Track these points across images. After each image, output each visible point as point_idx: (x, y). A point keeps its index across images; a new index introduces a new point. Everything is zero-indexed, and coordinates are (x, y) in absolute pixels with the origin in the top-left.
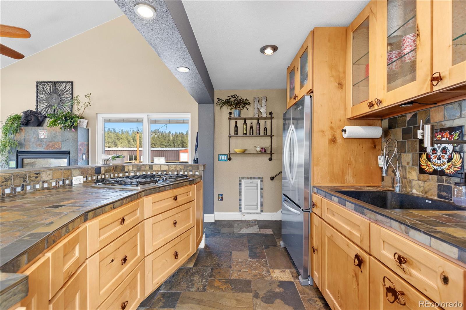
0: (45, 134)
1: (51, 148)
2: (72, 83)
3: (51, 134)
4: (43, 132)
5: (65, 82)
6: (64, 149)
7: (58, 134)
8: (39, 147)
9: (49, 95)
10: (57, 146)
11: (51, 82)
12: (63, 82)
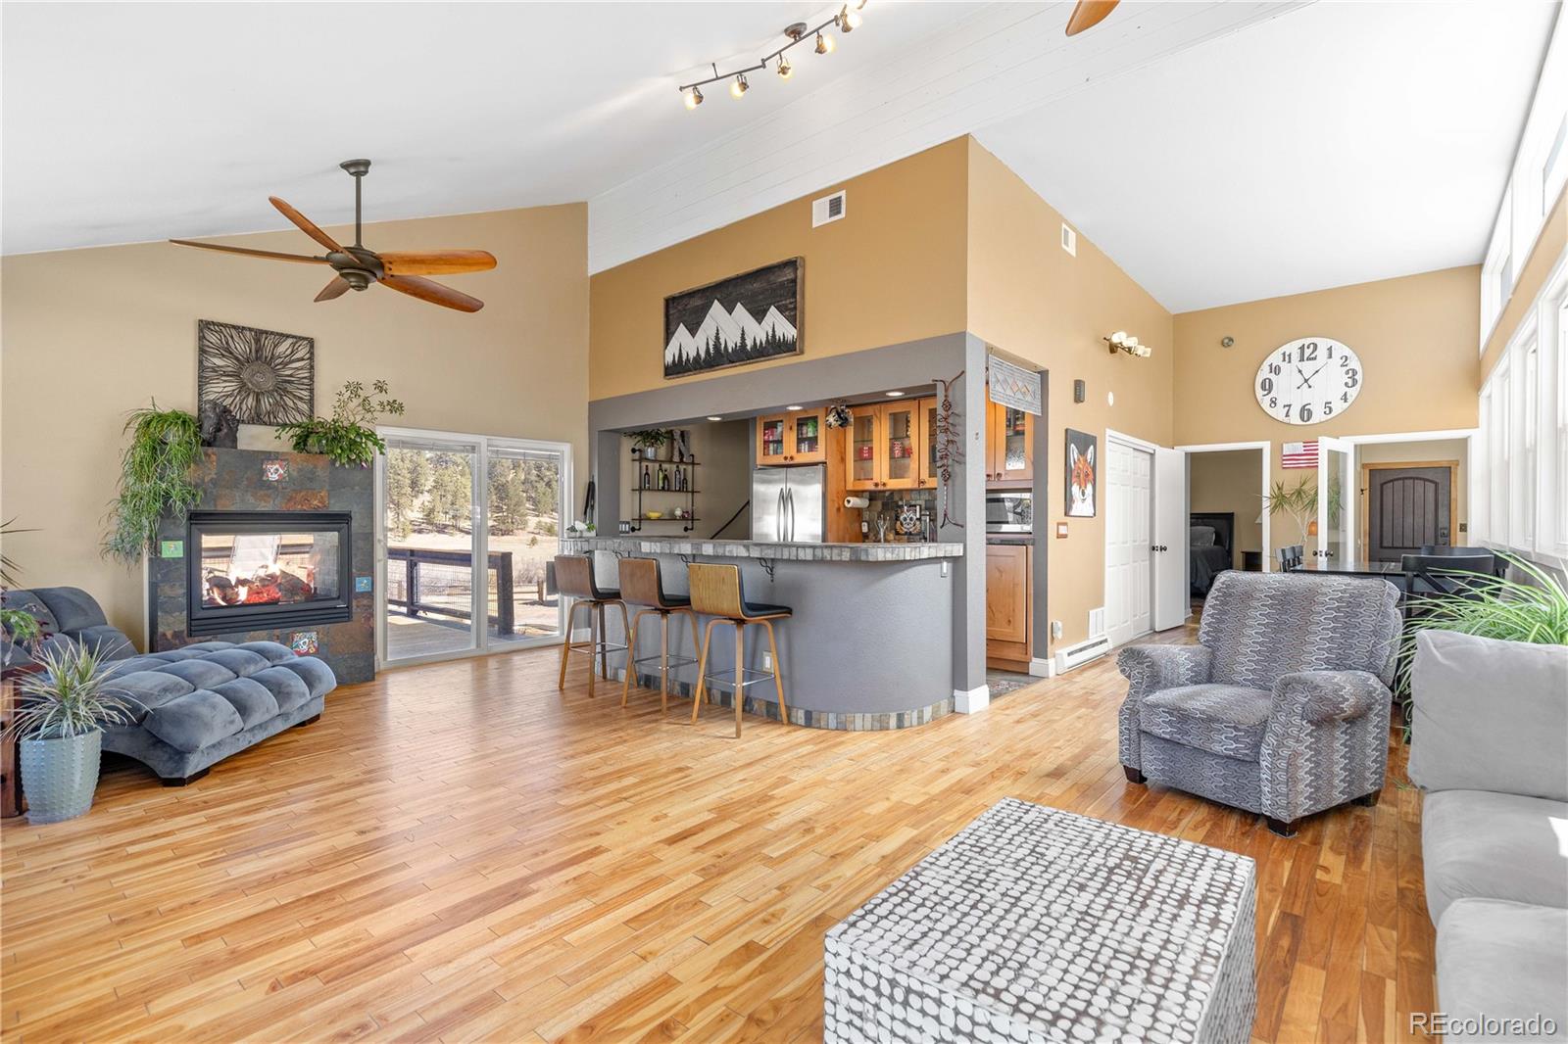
0: (281, 471)
1: (299, 507)
2: (311, 342)
3: (300, 470)
4: (277, 466)
5: (293, 337)
6: (336, 507)
7: (319, 472)
8: (263, 504)
9: (242, 362)
10: (315, 502)
11: (250, 330)
12: (288, 336)
